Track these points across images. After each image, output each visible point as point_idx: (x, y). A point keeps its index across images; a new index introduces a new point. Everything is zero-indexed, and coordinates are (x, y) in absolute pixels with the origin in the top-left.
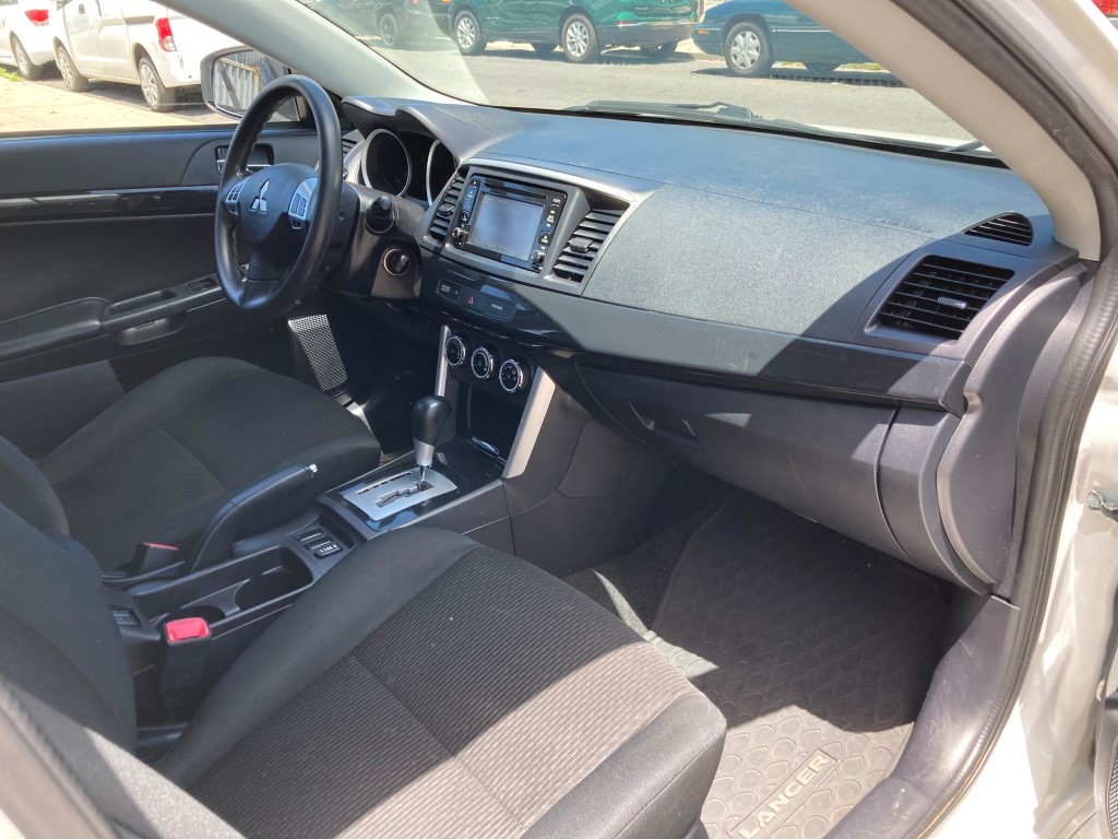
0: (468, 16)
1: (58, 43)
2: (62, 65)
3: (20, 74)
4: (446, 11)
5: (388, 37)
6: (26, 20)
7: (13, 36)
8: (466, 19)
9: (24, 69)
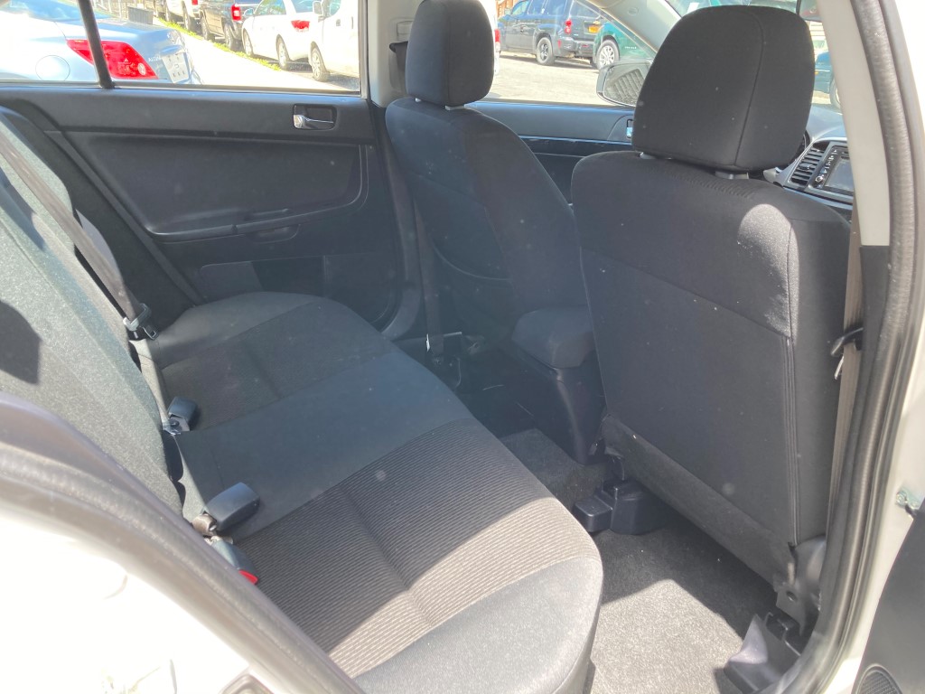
0: (611, 45)
1: (314, 46)
2: (313, 62)
3: (278, 64)
4: (592, 40)
5: (543, 55)
6: (292, 27)
7: (279, 37)
8: (608, 47)
9: (283, 61)
